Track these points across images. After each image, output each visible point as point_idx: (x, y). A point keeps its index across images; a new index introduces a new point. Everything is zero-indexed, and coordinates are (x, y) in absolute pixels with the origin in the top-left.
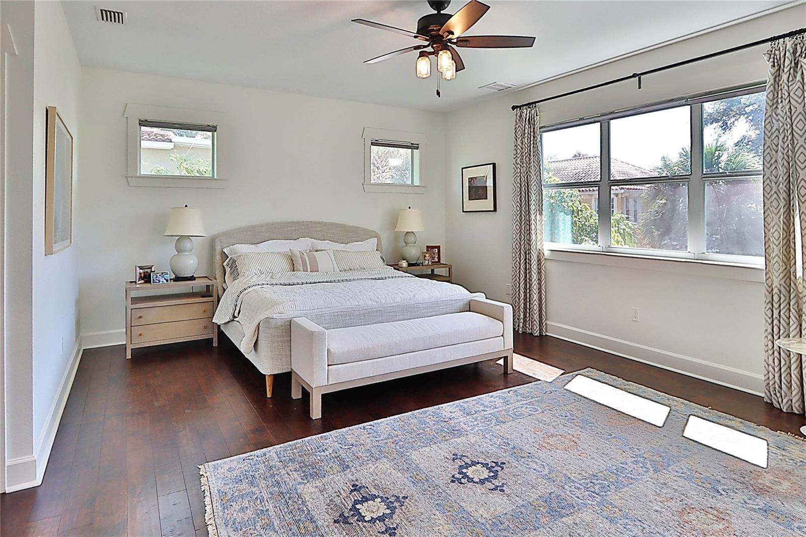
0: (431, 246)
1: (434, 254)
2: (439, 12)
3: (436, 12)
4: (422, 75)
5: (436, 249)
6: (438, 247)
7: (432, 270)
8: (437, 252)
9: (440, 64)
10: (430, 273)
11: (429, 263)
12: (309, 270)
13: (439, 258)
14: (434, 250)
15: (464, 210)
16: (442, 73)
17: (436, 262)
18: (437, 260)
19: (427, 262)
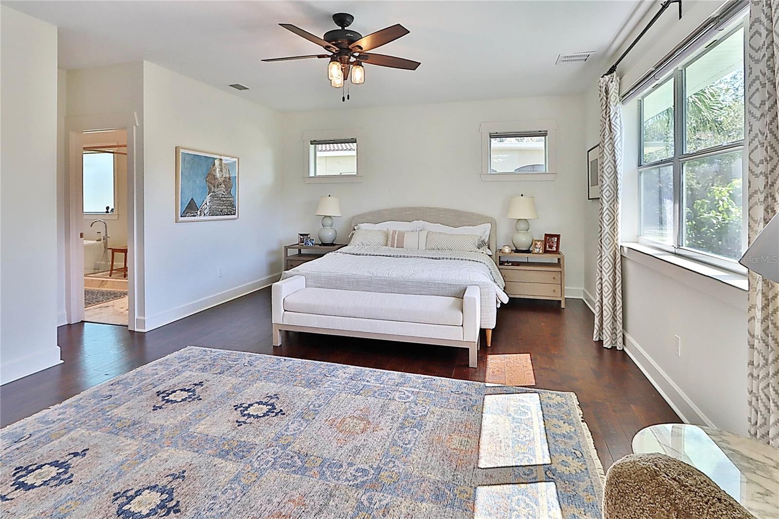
0: (550, 235)
1: (553, 243)
2: (343, 28)
3: (340, 28)
4: (336, 85)
5: (556, 238)
6: (558, 236)
7: (558, 259)
8: (556, 240)
9: (331, 73)
10: (557, 262)
11: (539, 251)
12: (395, 246)
13: (557, 247)
14: (553, 239)
15: (590, 198)
16: (331, 80)
17: (554, 251)
18: (555, 249)
19: (538, 250)
